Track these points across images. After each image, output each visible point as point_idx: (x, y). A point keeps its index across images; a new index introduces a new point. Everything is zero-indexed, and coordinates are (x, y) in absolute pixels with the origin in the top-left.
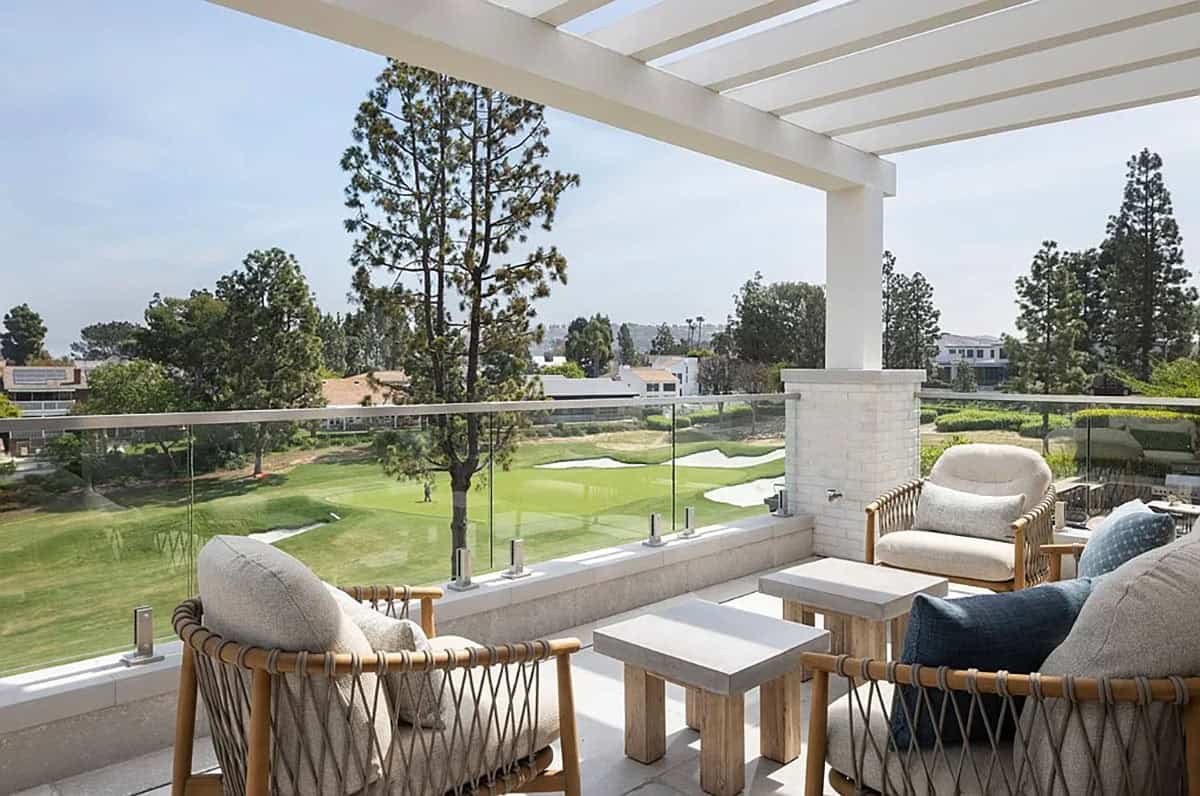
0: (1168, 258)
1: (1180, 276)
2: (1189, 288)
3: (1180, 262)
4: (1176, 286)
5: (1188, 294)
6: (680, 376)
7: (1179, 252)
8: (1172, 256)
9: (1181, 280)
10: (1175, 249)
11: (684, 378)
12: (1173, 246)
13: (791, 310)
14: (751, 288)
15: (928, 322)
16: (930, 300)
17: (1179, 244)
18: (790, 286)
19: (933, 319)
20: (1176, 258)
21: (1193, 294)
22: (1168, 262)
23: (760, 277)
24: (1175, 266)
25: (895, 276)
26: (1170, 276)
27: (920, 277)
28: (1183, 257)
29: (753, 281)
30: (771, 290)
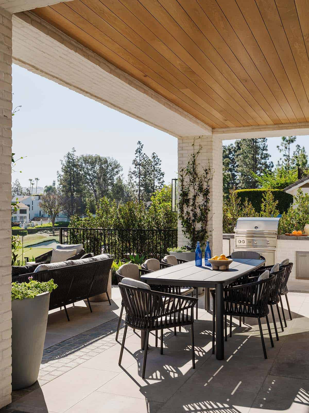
0: (262, 148)
1: (266, 156)
2: (270, 162)
3: (266, 150)
4: (265, 161)
5: (270, 165)
6: (29, 206)
7: (266, 145)
8: (264, 147)
9: (267, 158)
10: (265, 144)
11: (31, 206)
12: (264, 143)
13: (91, 170)
14: (70, 156)
15: (159, 177)
16: (160, 166)
17: (266, 142)
18: (90, 157)
19: (162, 176)
20: (265, 149)
21: (272, 165)
22: (262, 150)
23: (75, 151)
24: (264, 152)
25: (143, 154)
26: (263, 156)
27: (155, 155)
28: (267, 148)
29: (71, 153)
30: (80, 158)
